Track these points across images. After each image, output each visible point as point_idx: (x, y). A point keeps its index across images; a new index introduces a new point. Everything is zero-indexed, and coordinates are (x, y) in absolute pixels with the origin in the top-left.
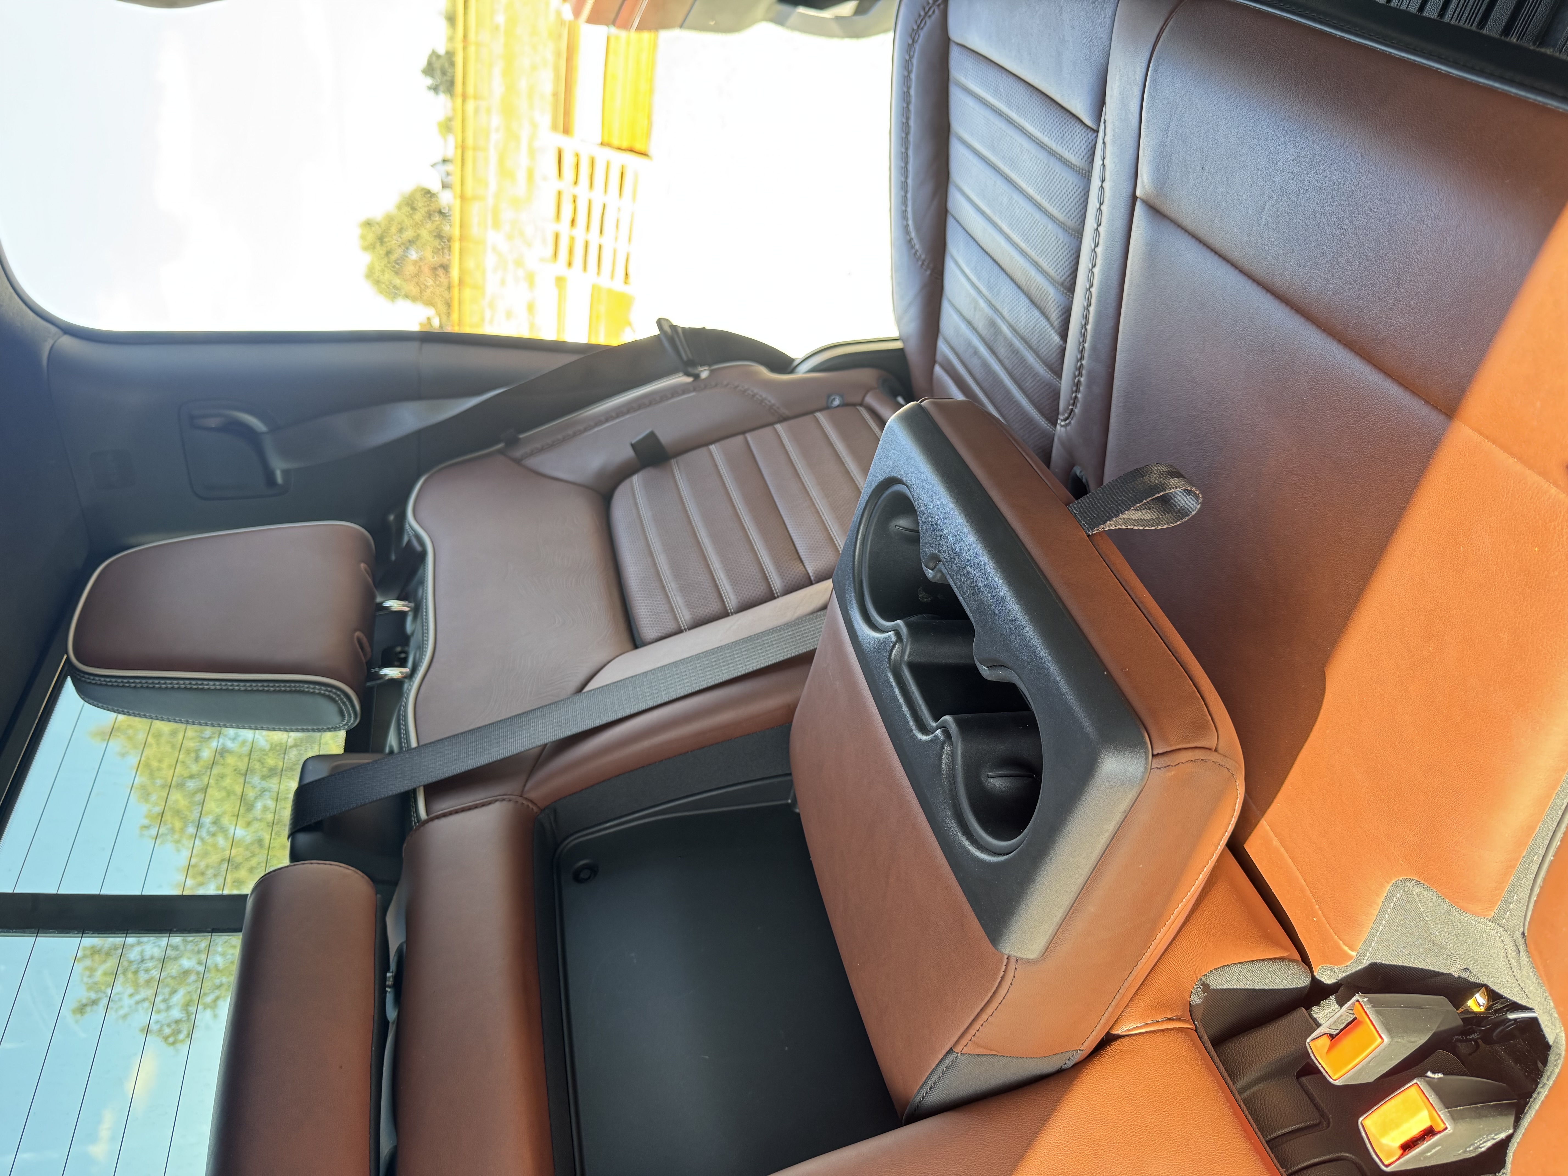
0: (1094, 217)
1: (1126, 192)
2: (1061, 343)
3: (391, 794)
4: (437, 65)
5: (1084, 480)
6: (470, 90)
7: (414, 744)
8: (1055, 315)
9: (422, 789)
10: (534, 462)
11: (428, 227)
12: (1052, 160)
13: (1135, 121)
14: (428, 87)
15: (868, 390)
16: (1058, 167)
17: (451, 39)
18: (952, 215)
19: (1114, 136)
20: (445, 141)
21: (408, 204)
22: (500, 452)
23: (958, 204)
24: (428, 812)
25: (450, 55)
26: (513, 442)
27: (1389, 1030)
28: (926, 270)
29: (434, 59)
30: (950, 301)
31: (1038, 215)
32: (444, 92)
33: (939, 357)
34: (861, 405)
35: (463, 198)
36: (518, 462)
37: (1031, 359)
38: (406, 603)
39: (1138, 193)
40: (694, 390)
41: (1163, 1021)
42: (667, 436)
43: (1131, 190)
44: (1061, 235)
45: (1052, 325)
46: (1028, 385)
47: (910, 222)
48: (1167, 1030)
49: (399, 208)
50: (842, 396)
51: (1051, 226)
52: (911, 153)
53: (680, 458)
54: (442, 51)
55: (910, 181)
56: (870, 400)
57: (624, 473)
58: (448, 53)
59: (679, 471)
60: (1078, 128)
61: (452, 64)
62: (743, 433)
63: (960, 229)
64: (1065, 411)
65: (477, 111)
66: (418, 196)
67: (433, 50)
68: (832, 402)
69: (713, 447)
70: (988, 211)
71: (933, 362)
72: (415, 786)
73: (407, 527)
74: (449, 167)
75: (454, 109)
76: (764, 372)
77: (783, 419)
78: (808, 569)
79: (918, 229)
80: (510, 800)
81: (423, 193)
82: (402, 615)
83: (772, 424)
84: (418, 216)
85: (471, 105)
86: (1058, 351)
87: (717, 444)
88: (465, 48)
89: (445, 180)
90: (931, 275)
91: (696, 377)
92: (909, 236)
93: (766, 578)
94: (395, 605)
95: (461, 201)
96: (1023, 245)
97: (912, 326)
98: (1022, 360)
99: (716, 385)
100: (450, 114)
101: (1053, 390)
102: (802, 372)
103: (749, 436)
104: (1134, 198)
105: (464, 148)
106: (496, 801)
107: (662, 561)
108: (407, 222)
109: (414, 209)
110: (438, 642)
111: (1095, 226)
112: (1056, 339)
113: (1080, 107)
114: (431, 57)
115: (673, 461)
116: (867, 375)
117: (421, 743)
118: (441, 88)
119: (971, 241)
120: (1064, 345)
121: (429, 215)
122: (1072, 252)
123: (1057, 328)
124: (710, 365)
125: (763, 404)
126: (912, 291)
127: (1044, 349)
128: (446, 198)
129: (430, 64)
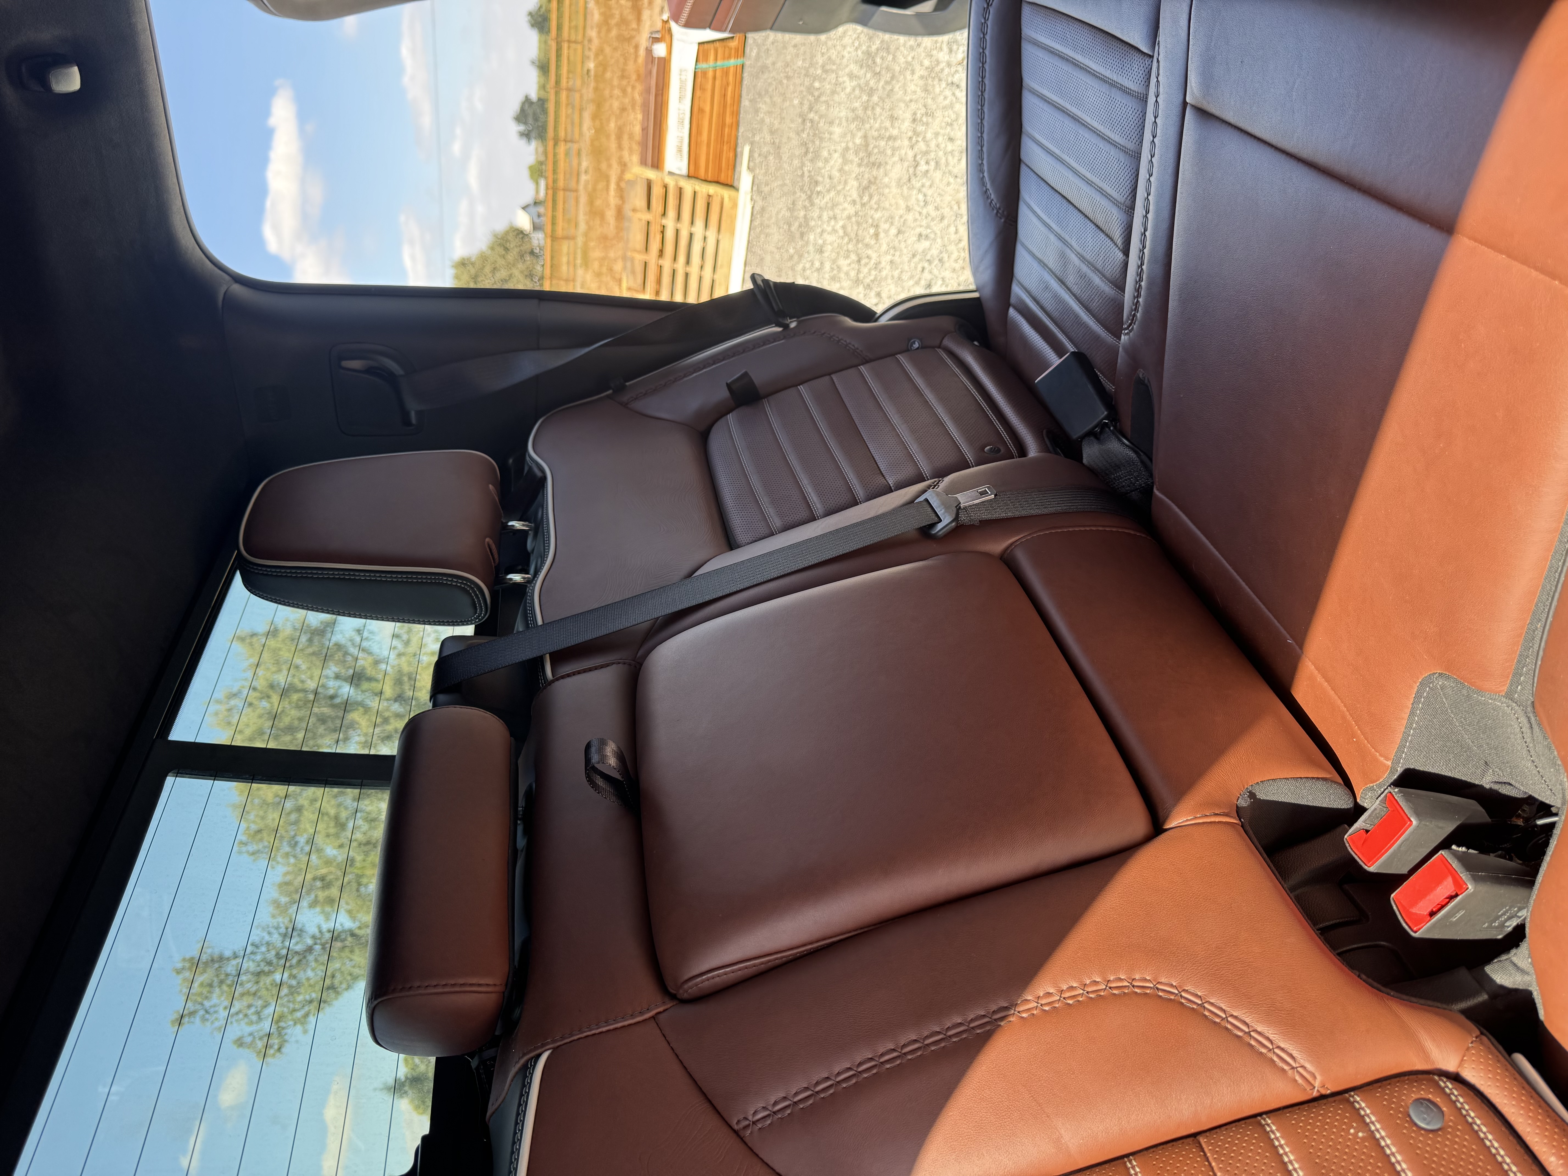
0: (1150, 131)
1: (1178, 100)
2: (1124, 257)
3: (521, 660)
4: (530, 112)
5: (1146, 381)
6: (562, 134)
7: (540, 622)
8: (1118, 235)
9: (548, 656)
10: (639, 405)
11: (519, 266)
12: (1114, 90)
13: (1184, 34)
14: (520, 132)
15: (946, 334)
16: (1117, 95)
17: (543, 87)
18: (1026, 165)
19: (1166, 52)
20: (537, 184)
21: (500, 245)
22: (608, 396)
23: (1031, 153)
24: (553, 676)
25: (542, 101)
26: (620, 389)
27: (1418, 814)
28: (1001, 218)
29: (527, 106)
30: (1023, 245)
31: (1102, 144)
32: (535, 138)
33: (1013, 300)
34: (939, 347)
35: (554, 238)
36: (625, 405)
37: (1097, 280)
38: (527, 523)
39: (1188, 100)
40: (784, 338)
41: (1212, 815)
42: (760, 377)
43: (1181, 98)
44: (1122, 157)
45: (1115, 244)
46: (1094, 305)
47: (986, 174)
48: (1215, 822)
49: (492, 249)
50: (921, 340)
51: (1113, 151)
52: (986, 110)
53: (770, 398)
54: (534, 97)
55: (985, 136)
56: (948, 342)
57: (720, 413)
58: (540, 99)
59: (770, 409)
60: (1137, 57)
61: (545, 111)
62: (830, 374)
63: (1032, 174)
64: (1128, 318)
65: (567, 153)
66: (510, 237)
67: (526, 97)
68: (912, 346)
69: (801, 388)
70: (1057, 151)
71: (1008, 305)
72: (542, 654)
73: (528, 458)
74: (541, 210)
75: (545, 153)
76: (849, 322)
77: (865, 362)
78: (889, 481)
79: (993, 181)
80: (624, 664)
81: (515, 233)
82: (523, 534)
83: (856, 366)
84: (510, 257)
85: (562, 148)
86: (1121, 266)
87: (806, 385)
88: (557, 93)
89: (537, 220)
90: (1005, 222)
91: (786, 327)
92: (986, 187)
93: (850, 490)
94: (517, 524)
95: (552, 241)
96: (1088, 175)
97: (988, 275)
98: (1090, 282)
99: (805, 333)
100: (542, 158)
101: (1118, 304)
102: (883, 321)
103: (834, 377)
104: (1185, 104)
105: (555, 190)
106: (613, 664)
107: (755, 481)
108: (501, 262)
109: (507, 249)
110: (557, 547)
111: (1152, 138)
112: (1120, 255)
113: (1138, 38)
114: (523, 104)
115: (765, 401)
116: (946, 322)
117: (545, 622)
118: (533, 134)
119: (1043, 184)
120: (1127, 259)
121: (522, 256)
122: (1132, 171)
123: (1121, 248)
124: (798, 318)
125: (848, 348)
126: (988, 238)
127: (1109, 267)
128: (538, 239)
129: (522, 110)
